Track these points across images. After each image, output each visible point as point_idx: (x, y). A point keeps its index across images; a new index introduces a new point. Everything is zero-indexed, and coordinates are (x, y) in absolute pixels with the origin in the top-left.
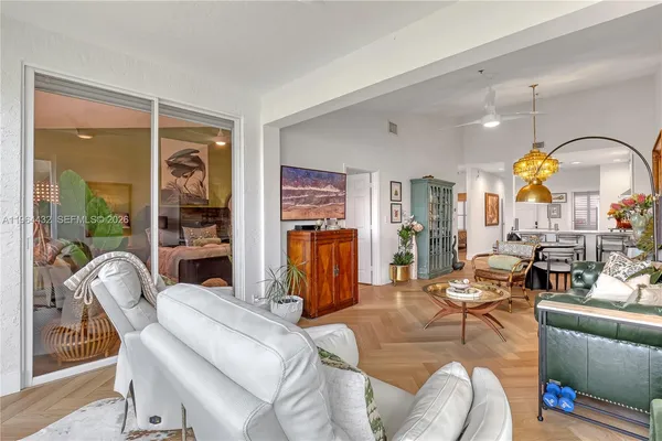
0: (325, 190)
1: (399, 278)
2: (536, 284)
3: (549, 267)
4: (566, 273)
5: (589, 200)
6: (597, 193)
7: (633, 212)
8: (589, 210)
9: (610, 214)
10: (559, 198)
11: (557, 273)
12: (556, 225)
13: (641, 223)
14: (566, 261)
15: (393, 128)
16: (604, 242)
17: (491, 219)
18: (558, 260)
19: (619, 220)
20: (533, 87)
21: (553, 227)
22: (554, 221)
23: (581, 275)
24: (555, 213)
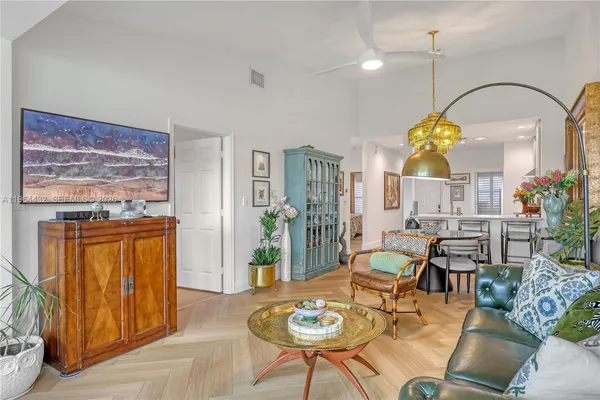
0: (126, 155)
1: (260, 283)
2: (434, 285)
3: (448, 265)
4: (469, 273)
5: (492, 181)
6: (501, 174)
7: (547, 193)
8: (492, 192)
9: (515, 196)
10: (462, 179)
11: (459, 273)
12: (459, 209)
13: (556, 208)
14: (469, 256)
15: (257, 79)
16: (511, 229)
17: (391, 202)
18: (459, 256)
19: (525, 203)
20: (433, 33)
21: (455, 210)
22: (457, 204)
23: (490, 286)
24: (458, 194)
